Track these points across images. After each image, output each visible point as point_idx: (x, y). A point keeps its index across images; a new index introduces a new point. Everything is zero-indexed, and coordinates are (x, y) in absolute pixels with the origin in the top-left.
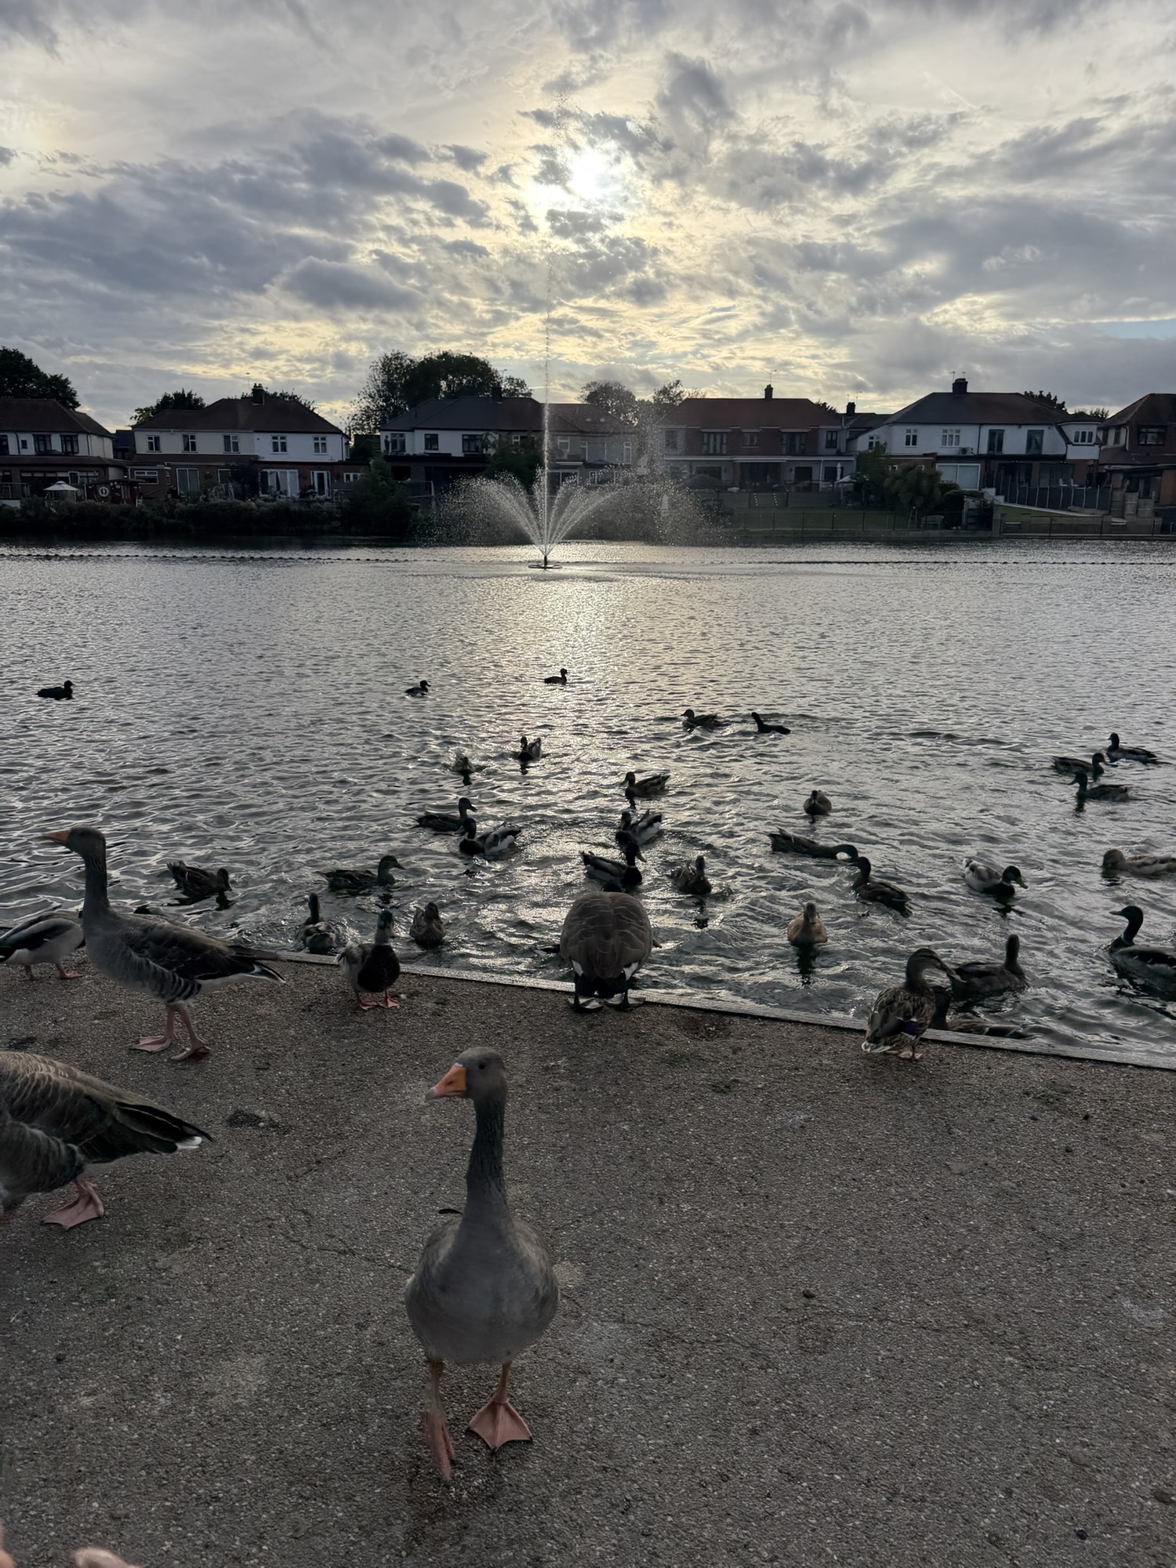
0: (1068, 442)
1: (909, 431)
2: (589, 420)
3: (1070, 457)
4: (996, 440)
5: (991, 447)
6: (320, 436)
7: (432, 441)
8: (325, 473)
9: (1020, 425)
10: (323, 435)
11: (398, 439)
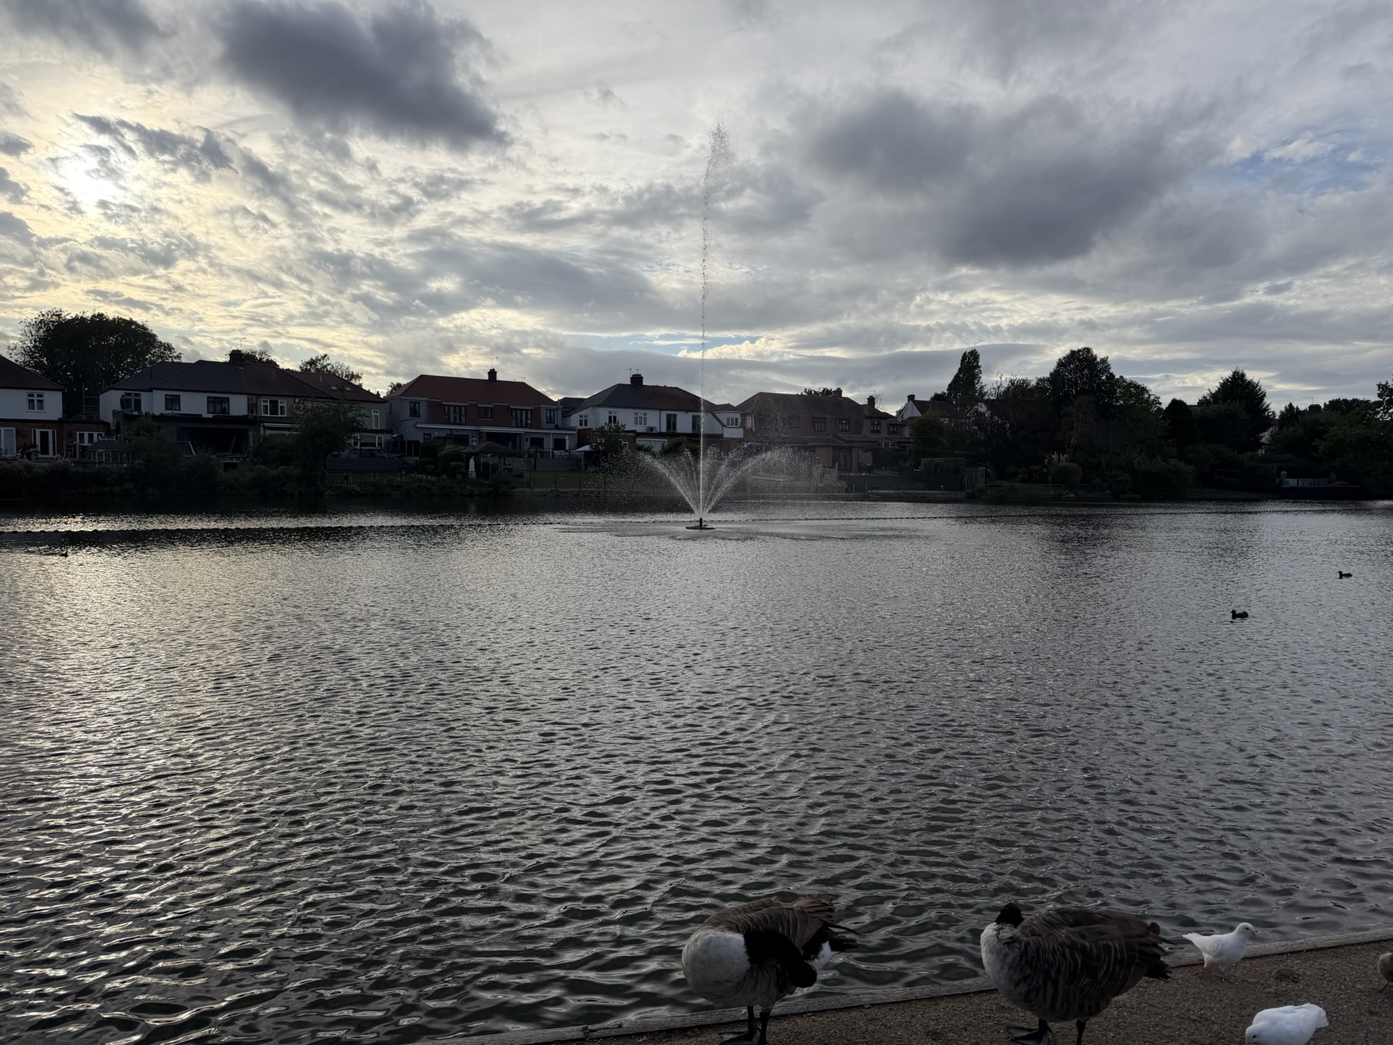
0: (723, 426)
1: (610, 412)
2: (334, 388)
3: (726, 436)
4: (671, 422)
5: (668, 428)
6: (35, 392)
7: (172, 402)
8: (50, 432)
9: (687, 411)
10: (40, 392)
11: (133, 398)
